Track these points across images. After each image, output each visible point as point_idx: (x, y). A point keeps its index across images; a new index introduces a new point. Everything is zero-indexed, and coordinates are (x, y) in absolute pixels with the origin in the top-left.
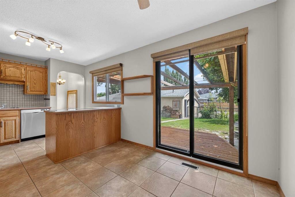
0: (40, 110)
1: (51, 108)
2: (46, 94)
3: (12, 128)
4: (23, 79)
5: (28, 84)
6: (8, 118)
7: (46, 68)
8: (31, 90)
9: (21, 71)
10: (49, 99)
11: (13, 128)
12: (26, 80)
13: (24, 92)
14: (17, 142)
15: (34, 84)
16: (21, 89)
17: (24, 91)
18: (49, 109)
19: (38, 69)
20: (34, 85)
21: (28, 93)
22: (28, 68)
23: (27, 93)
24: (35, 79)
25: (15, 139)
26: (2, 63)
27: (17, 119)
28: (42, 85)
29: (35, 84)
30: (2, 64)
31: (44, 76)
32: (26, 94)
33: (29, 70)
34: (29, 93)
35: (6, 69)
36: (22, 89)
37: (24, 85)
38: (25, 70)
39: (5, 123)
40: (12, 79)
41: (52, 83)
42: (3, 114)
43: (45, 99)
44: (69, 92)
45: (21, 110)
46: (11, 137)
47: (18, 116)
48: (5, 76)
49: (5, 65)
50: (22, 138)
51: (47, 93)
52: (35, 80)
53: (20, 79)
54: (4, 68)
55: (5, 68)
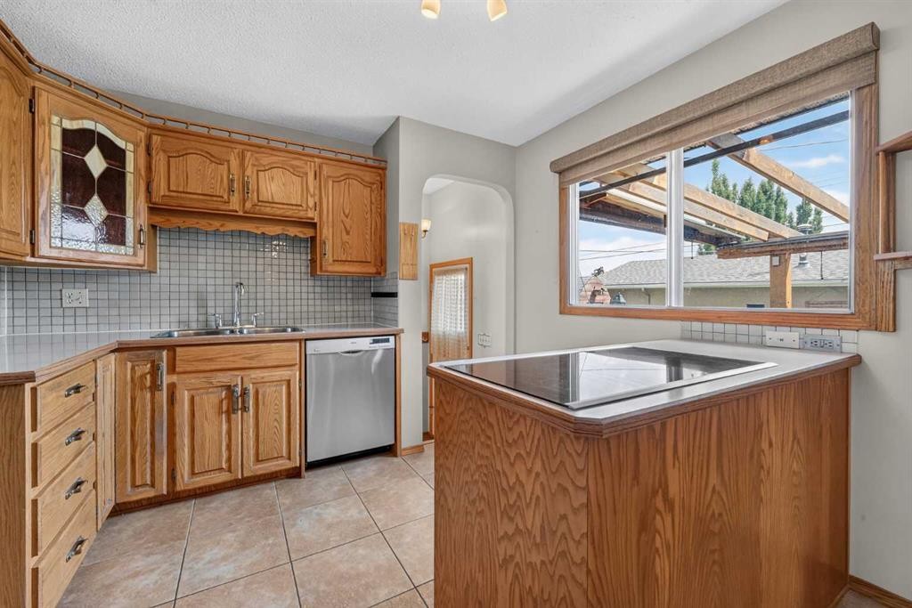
0: (369, 340)
1: (402, 331)
2: (380, 274)
3: (277, 416)
4: (310, 214)
5: (326, 233)
6: (266, 374)
7: (383, 165)
8: (335, 258)
9: (305, 179)
10: (394, 295)
11: (281, 417)
12: (321, 217)
13: (314, 266)
14: (295, 474)
15: (344, 233)
16: (304, 257)
17: (313, 261)
18: (395, 335)
19: (355, 172)
20: (345, 237)
21: (327, 271)
22: (326, 170)
23: (324, 269)
24: (347, 212)
25: (288, 461)
26: (248, 151)
27: (296, 378)
28: (368, 237)
29: (348, 233)
30: (249, 153)
31: (376, 198)
32: (318, 273)
33: (329, 177)
34: (330, 268)
35: (260, 173)
36: (306, 257)
37: (313, 239)
38: (315, 179)
39: (257, 393)
40: (279, 212)
41: (404, 224)
42: (251, 358)
43: (376, 295)
44: (434, 270)
45: (306, 340)
46: (276, 455)
47: (298, 366)
48: (259, 201)
49: (257, 159)
50: (308, 461)
51: (385, 271)
52: (347, 217)
53: (302, 214)
54: (255, 168)
55: (258, 171)
